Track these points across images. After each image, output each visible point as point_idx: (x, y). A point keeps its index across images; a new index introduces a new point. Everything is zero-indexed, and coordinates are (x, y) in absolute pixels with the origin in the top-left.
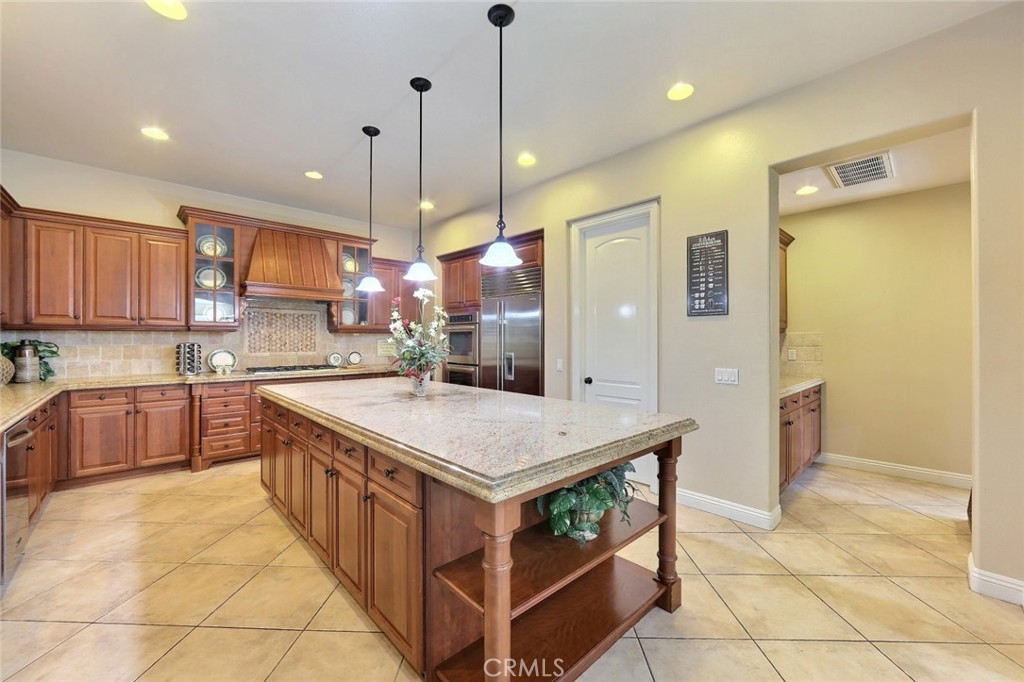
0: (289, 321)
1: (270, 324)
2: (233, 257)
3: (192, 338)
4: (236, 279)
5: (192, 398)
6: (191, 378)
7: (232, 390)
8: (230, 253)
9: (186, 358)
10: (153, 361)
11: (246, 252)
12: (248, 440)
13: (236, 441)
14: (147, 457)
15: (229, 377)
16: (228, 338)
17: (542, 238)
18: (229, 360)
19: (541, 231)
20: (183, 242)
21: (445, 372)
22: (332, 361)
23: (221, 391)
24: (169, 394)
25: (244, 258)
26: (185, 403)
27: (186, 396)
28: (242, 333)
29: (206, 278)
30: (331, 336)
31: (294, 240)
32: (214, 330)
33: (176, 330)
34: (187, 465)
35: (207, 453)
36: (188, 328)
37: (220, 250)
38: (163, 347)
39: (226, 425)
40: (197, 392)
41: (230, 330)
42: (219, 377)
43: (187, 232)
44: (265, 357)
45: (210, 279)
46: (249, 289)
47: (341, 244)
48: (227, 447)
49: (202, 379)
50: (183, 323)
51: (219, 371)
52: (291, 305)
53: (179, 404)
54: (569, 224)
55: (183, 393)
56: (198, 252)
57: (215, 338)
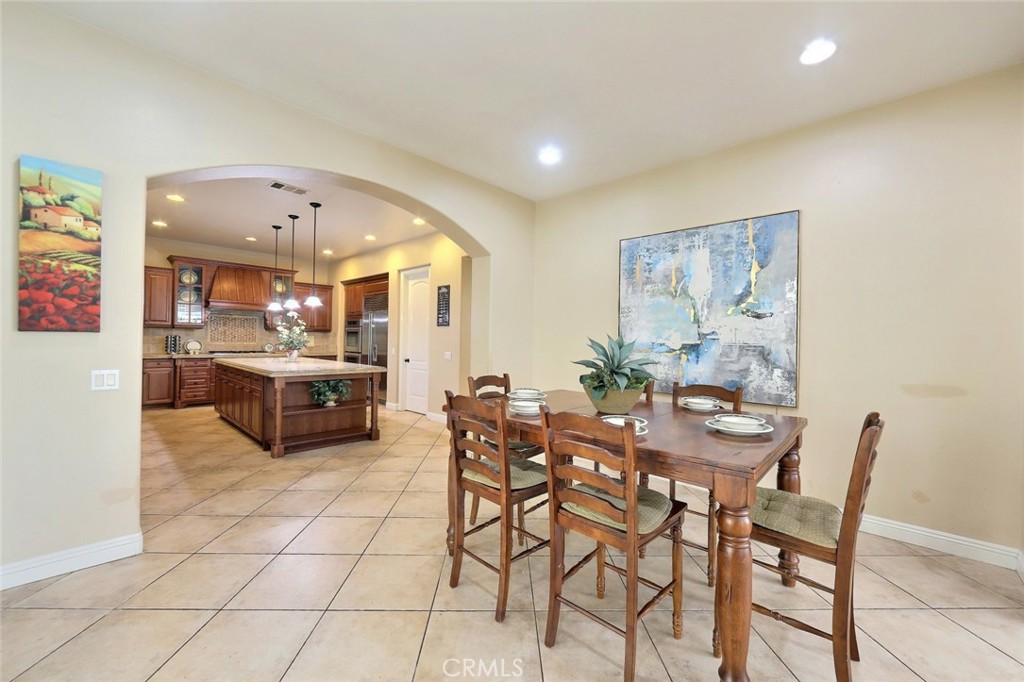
0: (237, 322)
1: (225, 324)
2: (201, 283)
3: (174, 332)
4: (203, 297)
5: (175, 367)
6: (175, 355)
7: (200, 363)
8: (200, 281)
9: (172, 345)
10: (151, 346)
11: (209, 281)
12: (208, 393)
13: (201, 393)
14: (149, 399)
15: (197, 356)
16: (197, 332)
17: (387, 277)
18: (198, 346)
19: (387, 274)
20: (171, 276)
21: (345, 357)
22: (266, 349)
23: (193, 363)
24: (162, 364)
25: (208, 285)
26: (171, 369)
27: (172, 365)
28: (207, 330)
29: (185, 296)
30: (267, 333)
31: (241, 273)
32: (190, 328)
33: (165, 327)
34: (172, 406)
35: (184, 399)
36: (173, 326)
37: (194, 279)
38: (157, 337)
39: (195, 383)
40: (178, 363)
41: (199, 327)
42: (192, 355)
43: (173, 270)
44: (220, 345)
45: (187, 297)
46: (211, 304)
47: (273, 274)
48: (195, 396)
49: (181, 356)
50: (170, 323)
51: (192, 352)
52: (239, 312)
53: (166, 370)
54: (399, 271)
55: (170, 364)
56: (180, 281)
57: (189, 332)
